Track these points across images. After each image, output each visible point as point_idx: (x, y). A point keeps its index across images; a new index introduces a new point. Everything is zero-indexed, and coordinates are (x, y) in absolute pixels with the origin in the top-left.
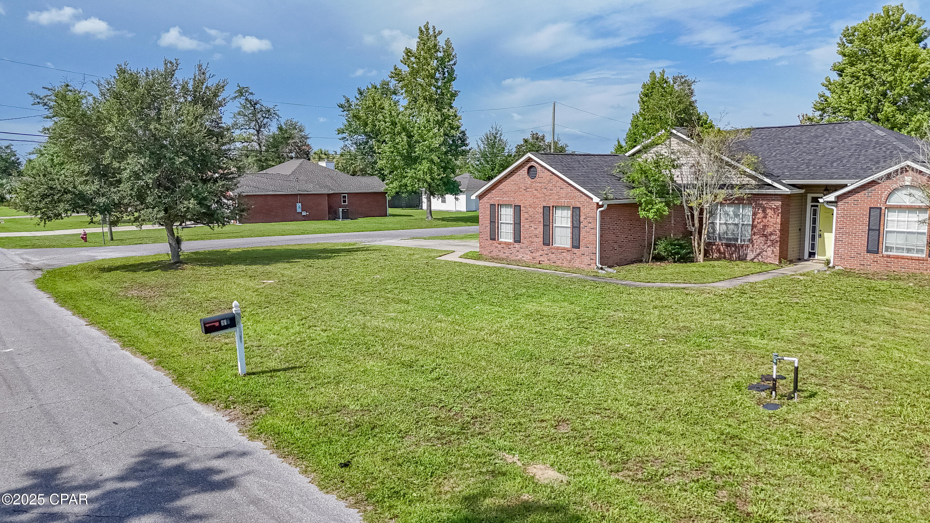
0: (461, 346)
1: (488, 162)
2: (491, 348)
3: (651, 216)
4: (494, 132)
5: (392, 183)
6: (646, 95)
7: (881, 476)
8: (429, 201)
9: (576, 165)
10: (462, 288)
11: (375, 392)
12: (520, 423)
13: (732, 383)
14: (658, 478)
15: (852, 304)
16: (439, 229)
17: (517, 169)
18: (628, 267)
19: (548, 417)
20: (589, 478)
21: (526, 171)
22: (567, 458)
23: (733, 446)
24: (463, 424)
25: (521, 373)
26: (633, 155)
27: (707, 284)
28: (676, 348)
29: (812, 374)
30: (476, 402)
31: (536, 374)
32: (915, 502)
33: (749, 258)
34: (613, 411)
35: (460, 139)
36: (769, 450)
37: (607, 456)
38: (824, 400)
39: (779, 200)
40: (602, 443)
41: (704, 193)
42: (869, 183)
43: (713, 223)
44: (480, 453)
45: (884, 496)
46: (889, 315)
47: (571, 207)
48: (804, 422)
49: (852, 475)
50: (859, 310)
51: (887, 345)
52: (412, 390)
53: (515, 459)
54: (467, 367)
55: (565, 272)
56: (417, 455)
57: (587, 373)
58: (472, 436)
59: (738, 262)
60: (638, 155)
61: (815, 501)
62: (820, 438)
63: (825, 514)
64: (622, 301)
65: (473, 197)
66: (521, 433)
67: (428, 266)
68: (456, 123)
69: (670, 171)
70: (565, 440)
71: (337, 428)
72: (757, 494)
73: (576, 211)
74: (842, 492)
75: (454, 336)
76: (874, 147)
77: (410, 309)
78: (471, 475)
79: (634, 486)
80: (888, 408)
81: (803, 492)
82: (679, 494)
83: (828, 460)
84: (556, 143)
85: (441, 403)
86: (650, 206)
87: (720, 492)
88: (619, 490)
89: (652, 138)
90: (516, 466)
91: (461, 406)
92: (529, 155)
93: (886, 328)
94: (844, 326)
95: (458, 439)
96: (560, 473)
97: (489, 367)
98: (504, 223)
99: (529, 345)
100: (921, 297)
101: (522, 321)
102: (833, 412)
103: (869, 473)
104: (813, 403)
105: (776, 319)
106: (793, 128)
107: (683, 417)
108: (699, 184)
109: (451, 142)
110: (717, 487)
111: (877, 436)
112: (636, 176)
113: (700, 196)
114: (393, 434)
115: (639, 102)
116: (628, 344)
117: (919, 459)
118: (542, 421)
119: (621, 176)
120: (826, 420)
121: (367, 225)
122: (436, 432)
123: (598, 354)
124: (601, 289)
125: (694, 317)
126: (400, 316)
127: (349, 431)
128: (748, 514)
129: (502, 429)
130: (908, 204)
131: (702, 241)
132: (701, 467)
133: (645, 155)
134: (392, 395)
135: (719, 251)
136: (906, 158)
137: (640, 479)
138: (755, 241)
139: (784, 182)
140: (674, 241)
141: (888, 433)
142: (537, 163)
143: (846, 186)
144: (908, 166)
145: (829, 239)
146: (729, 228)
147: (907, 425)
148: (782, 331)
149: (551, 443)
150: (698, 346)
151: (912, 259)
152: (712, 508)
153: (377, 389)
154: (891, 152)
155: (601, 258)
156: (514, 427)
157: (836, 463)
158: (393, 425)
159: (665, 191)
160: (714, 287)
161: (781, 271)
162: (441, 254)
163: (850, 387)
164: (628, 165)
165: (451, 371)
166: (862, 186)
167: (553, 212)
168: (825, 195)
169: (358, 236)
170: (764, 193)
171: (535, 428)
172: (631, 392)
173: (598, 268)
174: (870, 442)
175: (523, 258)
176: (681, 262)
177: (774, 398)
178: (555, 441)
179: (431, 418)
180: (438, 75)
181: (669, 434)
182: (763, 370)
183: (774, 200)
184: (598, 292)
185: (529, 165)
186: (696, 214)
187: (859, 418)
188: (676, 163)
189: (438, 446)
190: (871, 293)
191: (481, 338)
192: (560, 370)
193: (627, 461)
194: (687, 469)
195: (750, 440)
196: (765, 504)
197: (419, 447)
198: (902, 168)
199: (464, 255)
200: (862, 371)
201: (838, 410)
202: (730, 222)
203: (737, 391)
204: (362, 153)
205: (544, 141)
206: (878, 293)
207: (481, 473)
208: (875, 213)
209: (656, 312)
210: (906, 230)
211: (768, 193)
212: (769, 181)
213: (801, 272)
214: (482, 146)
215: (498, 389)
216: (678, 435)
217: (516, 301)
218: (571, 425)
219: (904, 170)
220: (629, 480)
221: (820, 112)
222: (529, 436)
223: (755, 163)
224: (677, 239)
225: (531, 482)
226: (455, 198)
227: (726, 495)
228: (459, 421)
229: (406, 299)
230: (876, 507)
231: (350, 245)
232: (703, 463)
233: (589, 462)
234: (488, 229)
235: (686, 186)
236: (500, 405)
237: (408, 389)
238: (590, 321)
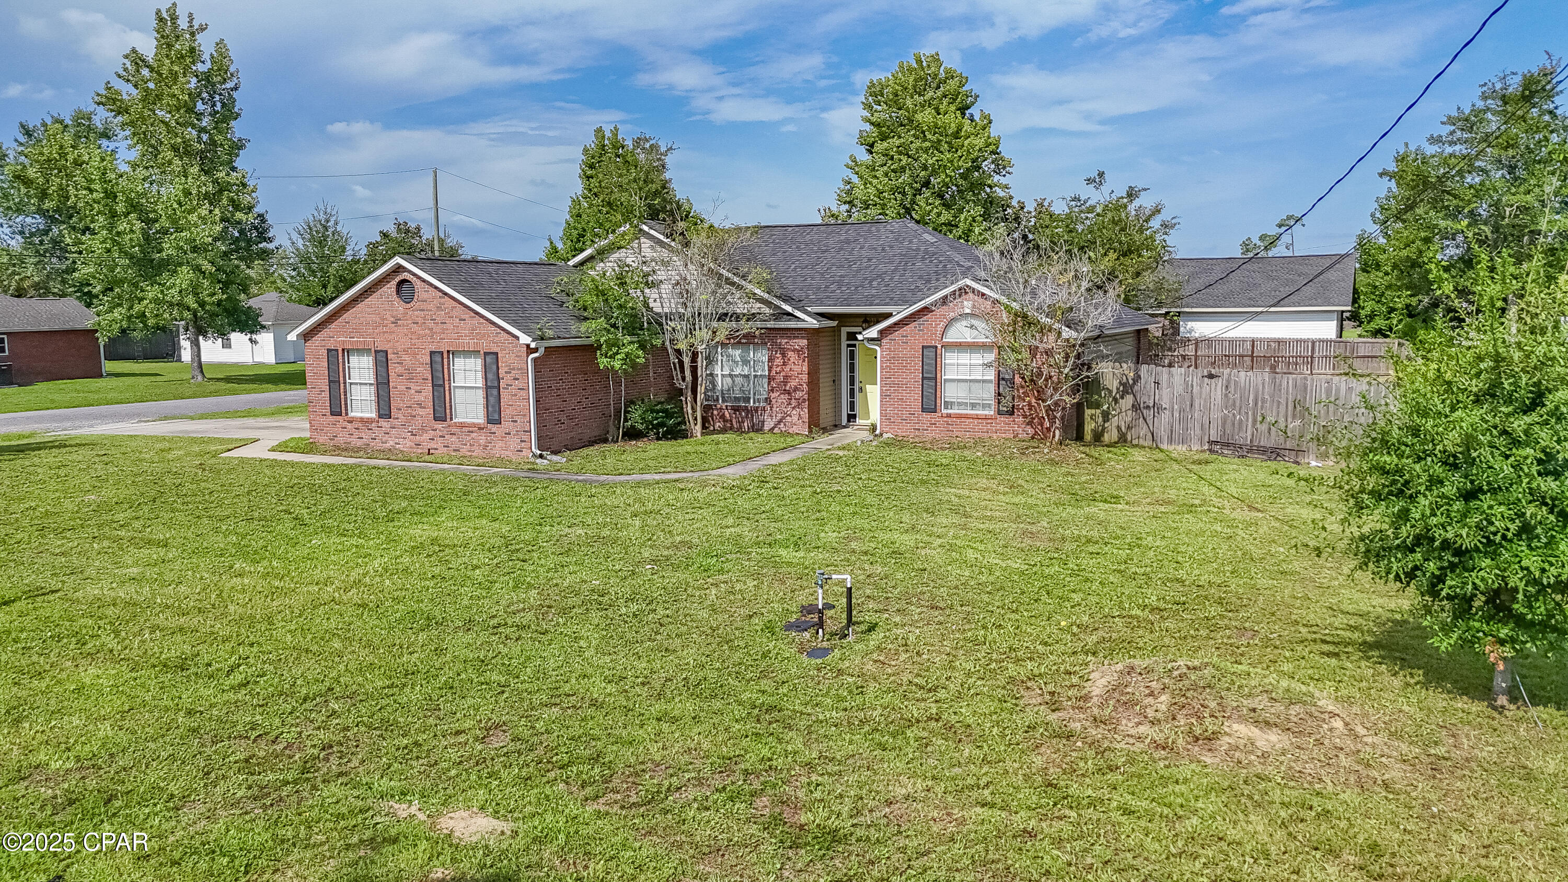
0: (289, 617)
1: (313, 273)
2: (349, 614)
3: (617, 365)
4: (322, 217)
5: (110, 310)
6: (592, 167)
7: (970, 735)
8: (196, 344)
9: (485, 279)
10: (281, 508)
11: (105, 729)
12: (416, 744)
13: (761, 623)
14: (662, 796)
15: (910, 487)
16: (220, 399)
17: (376, 284)
18: (585, 451)
19: (468, 724)
20: (549, 817)
21: (394, 289)
22: (507, 792)
23: (770, 723)
24: (306, 762)
25: (411, 653)
26: (582, 263)
27: (710, 472)
28: (673, 578)
29: (868, 597)
30: (328, 717)
31: (440, 652)
32: (1016, 765)
33: (766, 428)
34: (581, 695)
35: (256, 228)
36: (821, 722)
37: (577, 774)
38: (887, 634)
39: (803, 338)
40: (567, 753)
41: (697, 327)
42: (919, 311)
43: (711, 375)
44: (344, 810)
45: (978, 763)
46: (957, 500)
47: (482, 352)
48: (864, 671)
49: (934, 739)
50: (919, 495)
51: (958, 542)
52: (190, 713)
53: (414, 810)
54: (304, 654)
55: (478, 466)
56: (212, 837)
57: (531, 638)
58: (324, 781)
59: (752, 434)
60: (589, 265)
61: (890, 788)
62: (888, 691)
63: (906, 805)
64: (580, 509)
65: (292, 337)
66: (421, 761)
67: (204, 470)
68: (246, 199)
69: (642, 292)
70: (502, 759)
71: (25, 812)
72: (811, 792)
73: (491, 361)
74: (924, 768)
75: (272, 600)
76: (923, 258)
77: (171, 556)
78: (328, 854)
79: (625, 817)
80: (970, 634)
81: (873, 778)
82: (699, 817)
83: (902, 722)
84: (441, 241)
85: (255, 729)
86: (615, 350)
87: (758, 801)
88: (602, 829)
89: (611, 236)
90: (416, 822)
91: (299, 729)
92: (398, 260)
93: (956, 519)
94: (903, 520)
95: (297, 792)
96: (498, 818)
97: (349, 650)
98: (356, 384)
99: (422, 601)
100: (993, 471)
101: (406, 560)
102: (901, 649)
103: (955, 732)
104: (875, 638)
105: (813, 517)
106: (815, 228)
107: (693, 689)
108: (688, 314)
109: (237, 234)
110: (753, 794)
111: (959, 676)
112: (589, 299)
113: (691, 333)
114: (155, 805)
115: (580, 177)
116: (595, 580)
117: (1014, 701)
118: (458, 733)
119: (565, 298)
120: (893, 663)
121: (57, 397)
122: (250, 787)
123: (547, 602)
124: (543, 491)
125: (695, 526)
126: (151, 573)
127: (53, 814)
128: (801, 827)
129: (384, 759)
130: (969, 340)
131: (699, 404)
132: (727, 765)
133: (602, 265)
134: (147, 730)
135: (723, 417)
136: (964, 275)
137: (634, 803)
138: (774, 401)
139: (809, 309)
140: (656, 405)
141: (973, 670)
142: (414, 275)
143: (890, 315)
144: (967, 286)
145: (873, 393)
146: (736, 382)
147: (995, 656)
148: (822, 535)
149: (476, 768)
150: (705, 570)
151: (977, 417)
152: (747, 829)
153: (111, 721)
154: (945, 266)
155: (539, 438)
156: (406, 751)
157: (912, 726)
158: (155, 788)
159: (638, 325)
160: (720, 476)
161: (813, 444)
162: (230, 447)
163: (919, 610)
164: (574, 280)
165: (272, 667)
166: (912, 314)
167: (449, 361)
168: (864, 330)
169: (41, 420)
170: (783, 326)
171: (446, 748)
172: (607, 659)
173: (534, 455)
174: (952, 686)
175: (397, 446)
176: (667, 439)
177: (821, 639)
178: (484, 765)
179: (235, 763)
180: (200, 106)
181: (674, 720)
182: (802, 598)
183: (797, 337)
184: (539, 496)
185: (398, 279)
186: (687, 360)
187: (934, 654)
188: (650, 278)
189: (256, 811)
190: (931, 470)
191: (326, 597)
192: (484, 637)
193: (611, 776)
194: (706, 772)
195: (794, 710)
196: (824, 807)
197: (216, 822)
198: (960, 289)
199: (279, 445)
200: (932, 584)
201: (906, 645)
202: (737, 371)
203: (769, 635)
204: (37, 251)
205: (420, 237)
206: (939, 468)
207: (348, 847)
208: (930, 353)
209: (637, 523)
210: (968, 378)
211: (789, 326)
212: (789, 309)
213: (840, 444)
214: (300, 244)
215: (369, 688)
216: (688, 720)
217: (391, 524)
218: (510, 732)
219: (963, 291)
220: (616, 808)
221: (847, 207)
222: (436, 763)
223: (767, 281)
224: (660, 403)
225: (446, 846)
226: (250, 340)
227: (767, 803)
228: (297, 757)
229: (162, 537)
230: (970, 781)
231: (20, 437)
232: (730, 759)
233: (548, 791)
234: (326, 394)
235: (667, 316)
236: (375, 717)
237: (182, 713)
238: (530, 548)
